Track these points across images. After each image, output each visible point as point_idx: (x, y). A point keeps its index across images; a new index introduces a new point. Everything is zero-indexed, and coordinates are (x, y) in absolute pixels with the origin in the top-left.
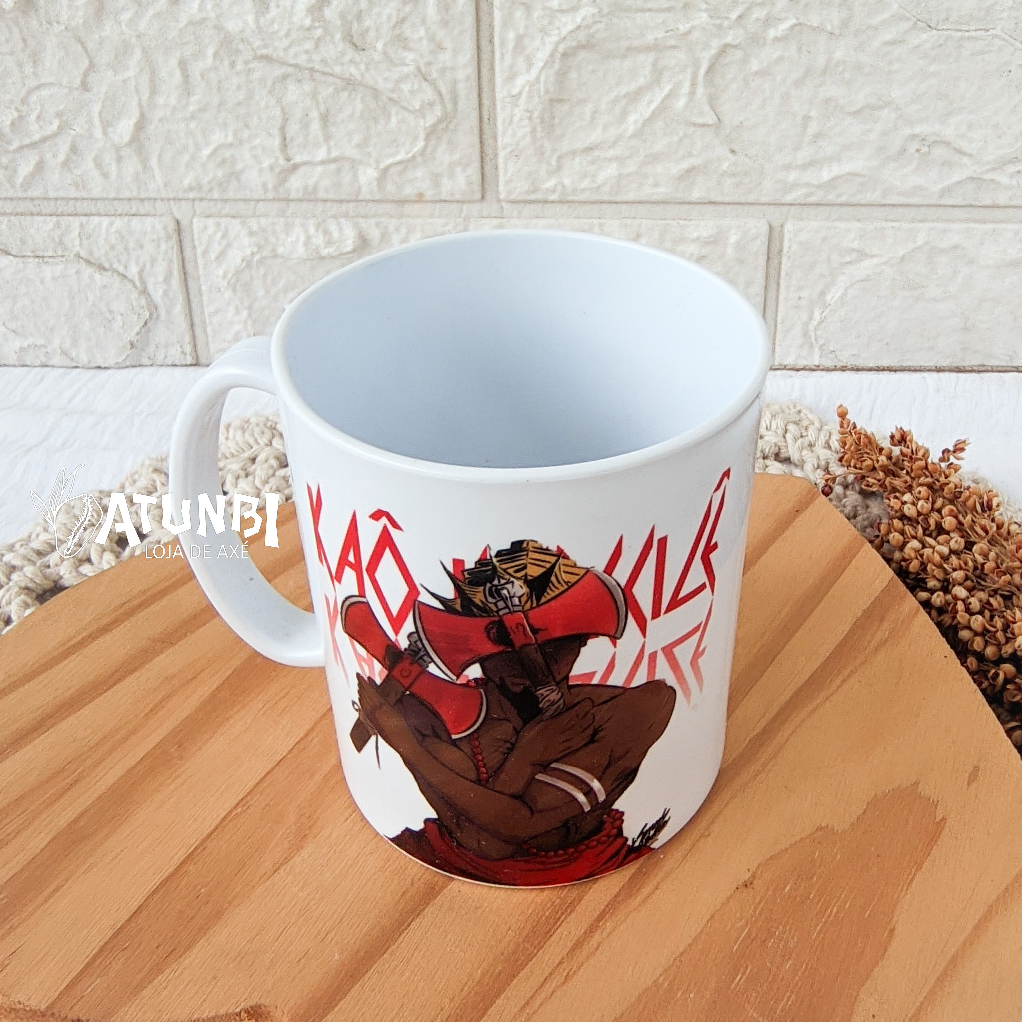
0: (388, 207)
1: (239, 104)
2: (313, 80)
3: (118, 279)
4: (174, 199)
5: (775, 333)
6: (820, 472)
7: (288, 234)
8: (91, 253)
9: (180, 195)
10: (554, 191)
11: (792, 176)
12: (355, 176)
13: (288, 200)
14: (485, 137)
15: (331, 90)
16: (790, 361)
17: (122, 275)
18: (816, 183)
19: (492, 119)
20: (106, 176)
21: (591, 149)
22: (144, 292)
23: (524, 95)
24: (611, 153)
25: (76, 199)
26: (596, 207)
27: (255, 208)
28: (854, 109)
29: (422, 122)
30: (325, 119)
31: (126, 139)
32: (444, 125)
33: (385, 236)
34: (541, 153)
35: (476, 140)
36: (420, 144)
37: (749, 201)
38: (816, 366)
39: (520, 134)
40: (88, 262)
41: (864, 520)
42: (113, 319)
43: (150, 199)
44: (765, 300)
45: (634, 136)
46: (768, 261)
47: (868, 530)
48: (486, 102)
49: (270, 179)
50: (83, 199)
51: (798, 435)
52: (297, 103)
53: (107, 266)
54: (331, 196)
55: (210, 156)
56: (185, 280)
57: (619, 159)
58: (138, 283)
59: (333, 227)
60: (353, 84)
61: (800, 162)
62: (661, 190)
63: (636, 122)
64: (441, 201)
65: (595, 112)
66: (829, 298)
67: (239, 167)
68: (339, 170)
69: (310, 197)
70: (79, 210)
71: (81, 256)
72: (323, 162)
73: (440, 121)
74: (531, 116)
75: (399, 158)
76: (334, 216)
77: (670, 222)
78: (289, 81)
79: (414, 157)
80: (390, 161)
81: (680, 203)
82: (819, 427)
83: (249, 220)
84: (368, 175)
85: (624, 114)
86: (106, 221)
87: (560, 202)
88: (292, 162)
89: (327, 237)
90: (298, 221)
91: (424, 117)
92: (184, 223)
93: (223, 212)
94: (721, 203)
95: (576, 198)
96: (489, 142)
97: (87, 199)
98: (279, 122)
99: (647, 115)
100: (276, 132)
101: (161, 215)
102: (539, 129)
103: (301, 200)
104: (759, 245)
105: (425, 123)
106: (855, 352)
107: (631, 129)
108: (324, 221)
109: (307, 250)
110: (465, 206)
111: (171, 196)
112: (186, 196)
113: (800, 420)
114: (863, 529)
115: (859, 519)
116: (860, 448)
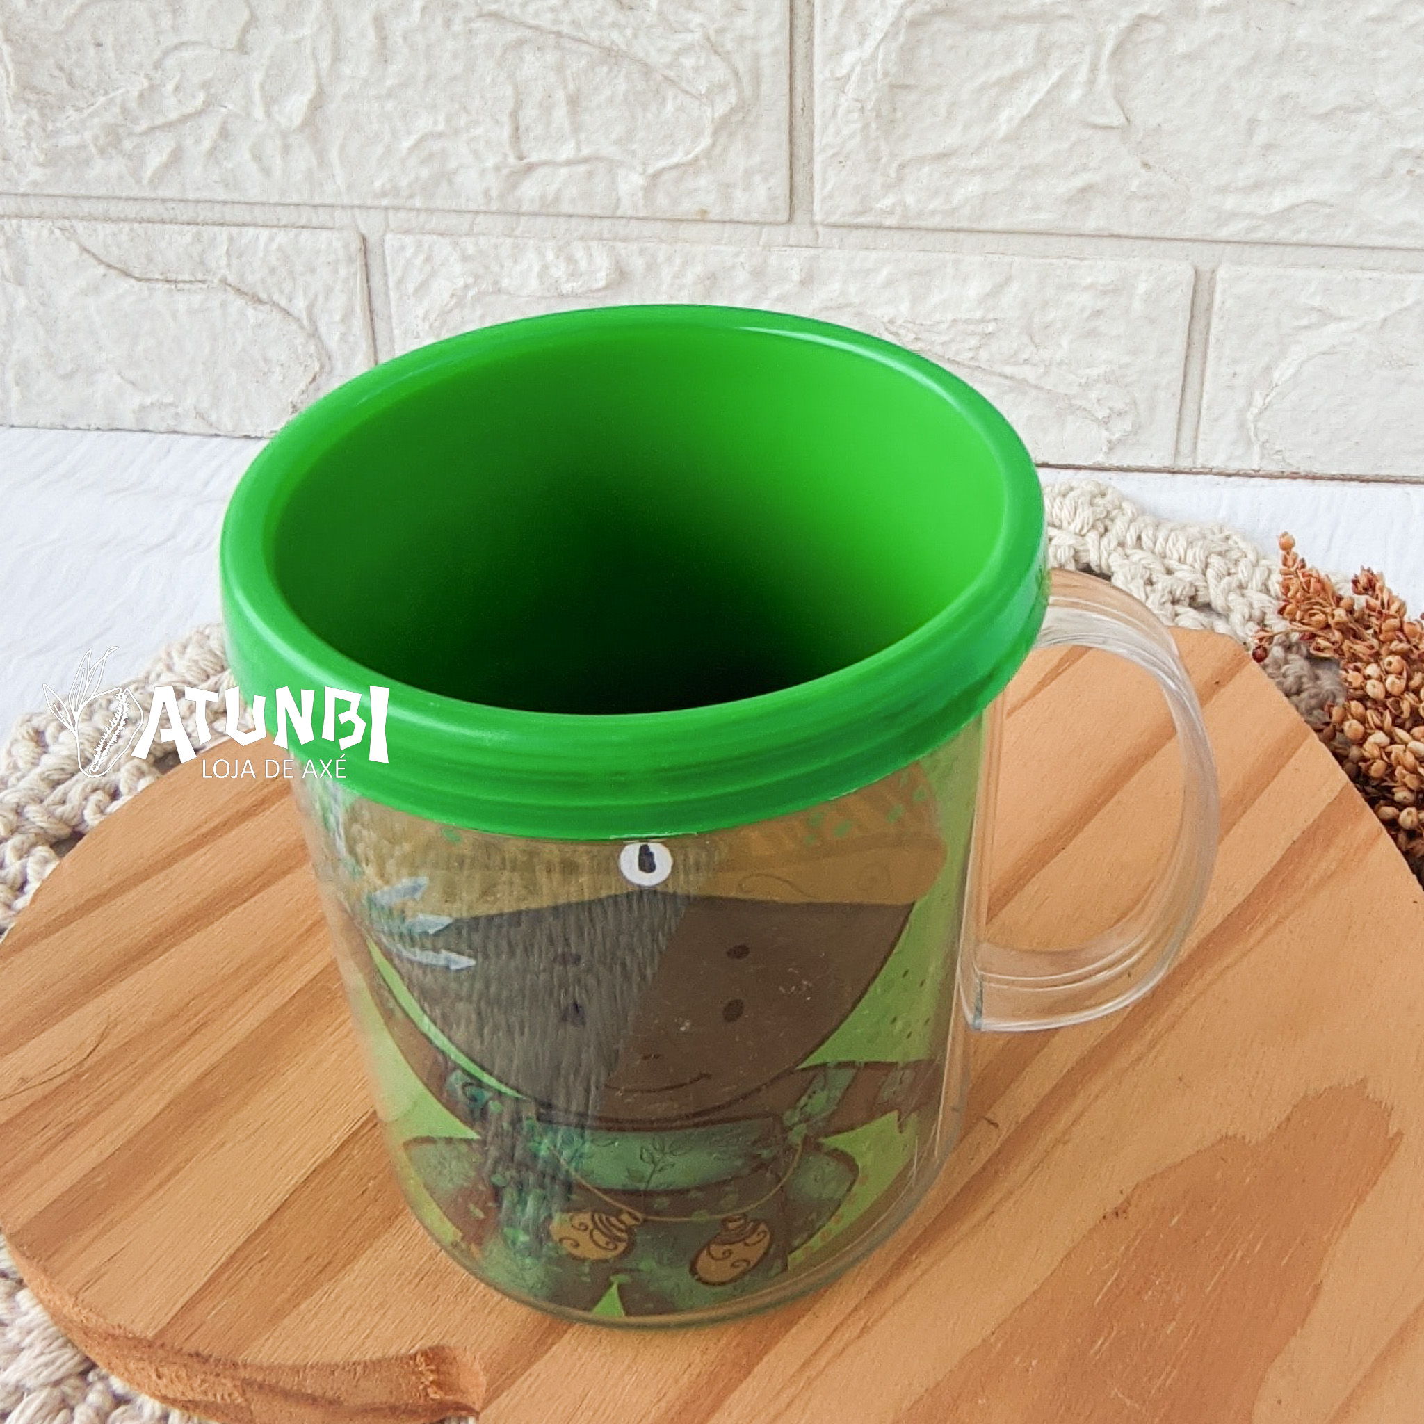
0: (657, 227)
1: (455, 77)
2: (560, 48)
3: (277, 316)
4: (359, 207)
5: (1198, 422)
6: (1252, 627)
7: (516, 261)
8: (242, 277)
9: (369, 202)
10: (892, 213)
11: (1230, 203)
12: (613, 182)
13: (518, 214)
14: (795, 133)
15: (584, 62)
16: (1217, 462)
17: (284, 310)
18: (1264, 213)
19: (808, 107)
20: (267, 172)
21: (945, 155)
22: (314, 334)
23: (854, 78)
24: (974, 162)
25: (225, 202)
26: (950, 236)
27: (473, 223)
28: (1321, 111)
29: (709, 110)
30: (574, 102)
31: (297, 121)
32: (741, 115)
33: (651, 268)
34: (875, 158)
35: (785, 137)
36: (705, 142)
37: (1168, 234)
38: (1255, 471)
39: (846, 132)
40: (238, 291)
41: (1310, 697)
42: (270, 371)
43: (324, 206)
44: (1185, 376)
45: (1006, 139)
46: (1191, 323)
47: (1315, 713)
48: (799, 86)
49: (495, 184)
50: (233, 203)
51: (1224, 571)
52: (535, 80)
53: (264, 296)
54: (580, 211)
55: (411, 150)
56: (372, 320)
57: (983, 171)
58: (305, 322)
59: (579, 253)
60: (616, 56)
61: (1240, 184)
62: (1043, 216)
63: (1010, 119)
64: (731, 221)
65: (954, 104)
66: (1276, 375)
67: (452, 164)
68: (590, 174)
69: (548, 210)
70: (228, 218)
71: (228, 282)
72: (568, 163)
73: (733, 111)
74: (862, 108)
75: (674, 160)
76: (582, 238)
77: (1054, 261)
78: (525, 48)
79: (696, 159)
80: (663, 164)
81: (1069, 235)
82: (1254, 561)
83: (464, 239)
84: (631, 182)
85: (995, 107)
86: (265, 234)
87: (899, 228)
88: (525, 161)
89: (571, 267)
90: (531, 242)
91: (712, 104)
92: (373, 240)
93: (428, 227)
94: (1127, 237)
95: (922, 224)
96: (801, 140)
97: (239, 203)
98: (510, 105)
99: (1026, 112)
100: (505, 118)
101: (341, 229)
102: (874, 126)
103: (535, 214)
104: (1181, 296)
105: (713, 110)
106: (1310, 453)
107: (1003, 130)
108: (568, 243)
109: (542, 283)
110: (765, 230)
111: (356, 202)
112: (376, 203)
113: (1227, 551)
114: (1310, 711)
115: (1304, 695)
116: (1308, 595)
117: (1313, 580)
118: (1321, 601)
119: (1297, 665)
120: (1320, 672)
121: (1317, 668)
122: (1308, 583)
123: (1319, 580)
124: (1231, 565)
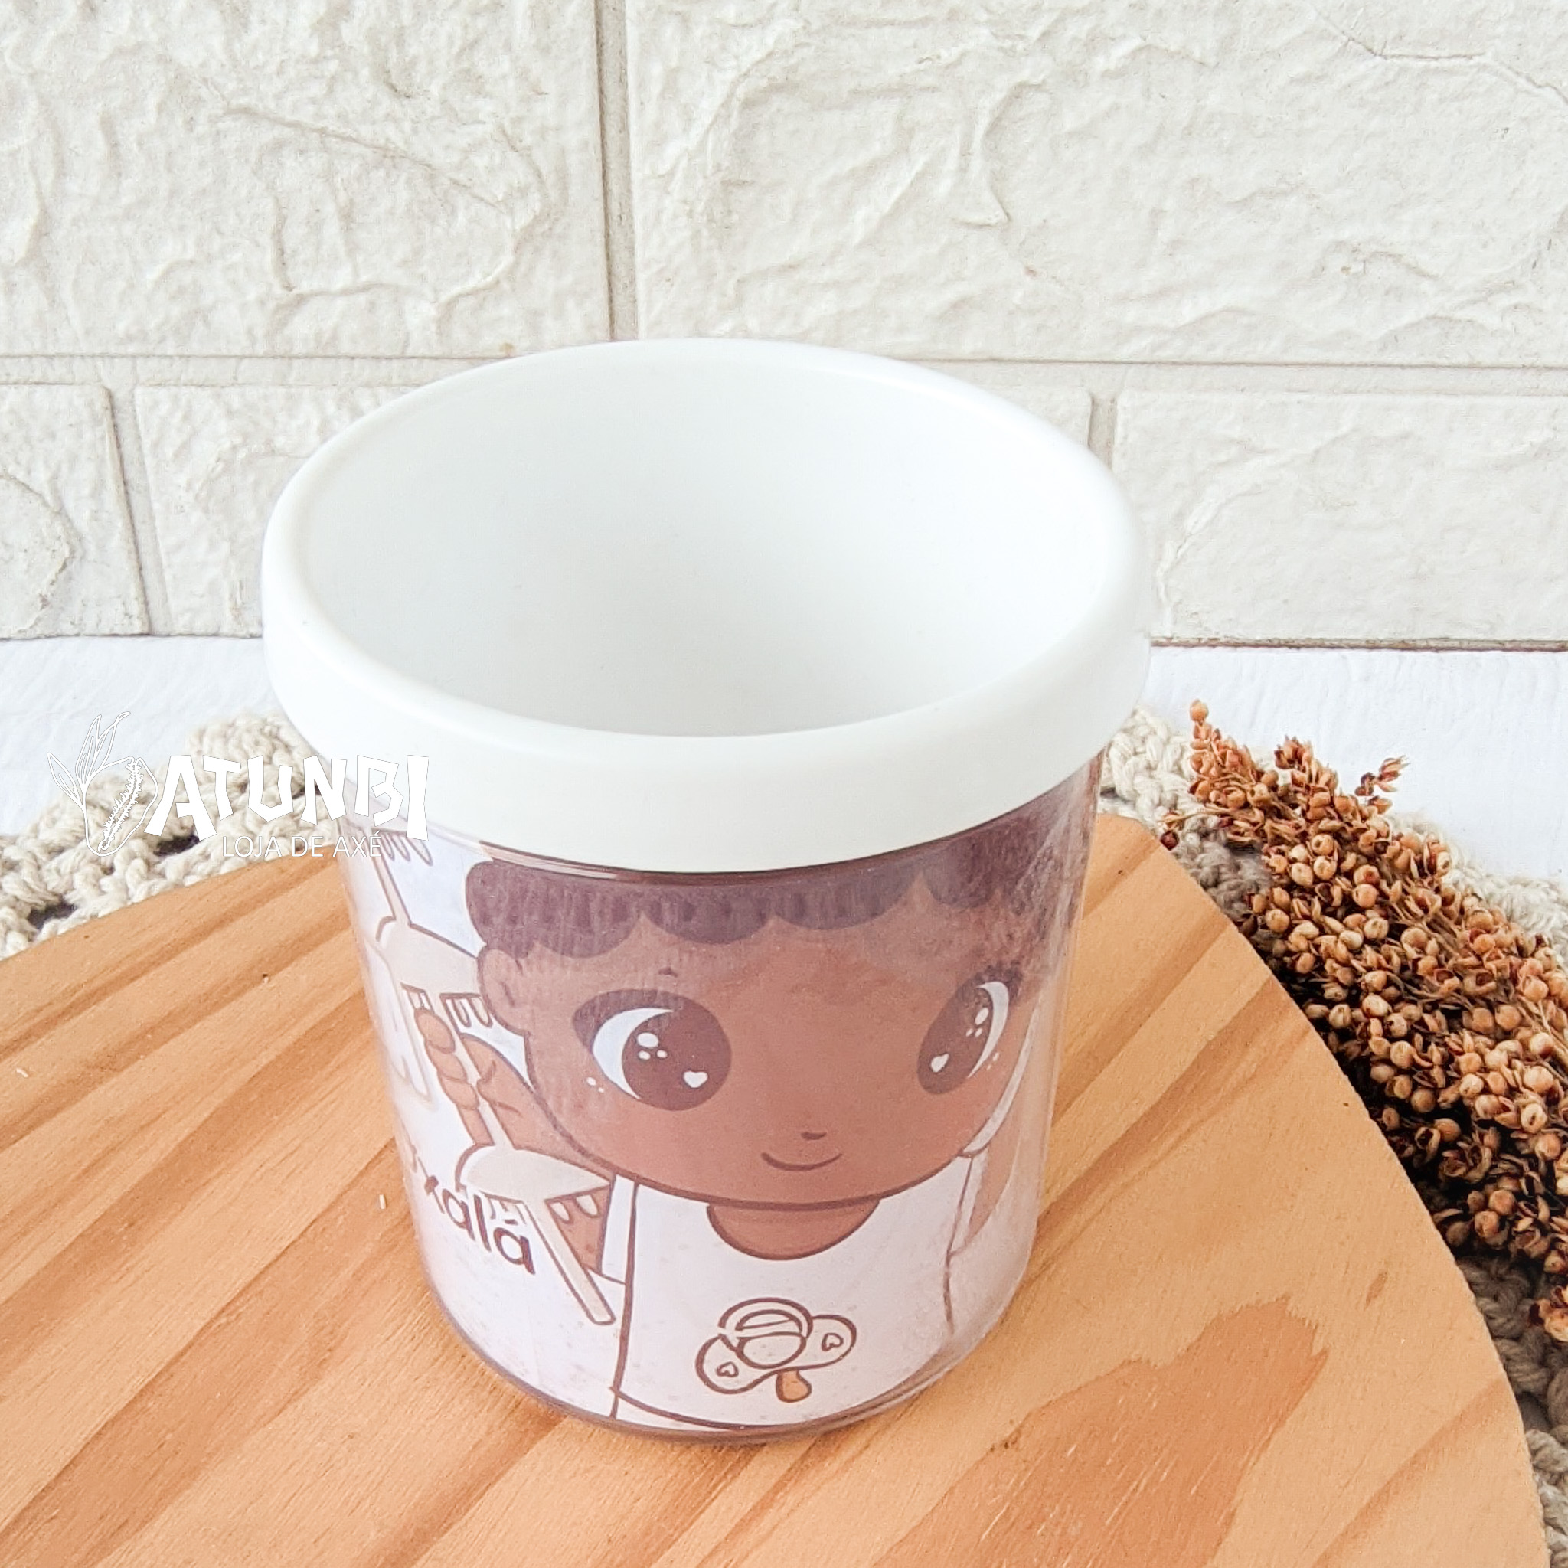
0: (453, 366)
1: (204, 190)
2: (326, 149)
4: (102, 356)
6: (1162, 811)
7: (290, 415)
9: (113, 350)
11: (1131, 315)
12: (400, 314)
14: (614, 247)
15: (355, 166)
17: (23, 484)
18: (1171, 326)
19: (627, 215)
22: (61, 513)
23: (679, 175)
24: (827, 274)
27: (236, 370)
28: (1238, 197)
29: (508, 224)
30: (347, 217)
31: (20, 253)
32: (547, 226)
34: (709, 275)
35: (600, 252)
36: (507, 259)
37: (1058, 357)
38: (1167, 639)
39: (672, 242)
41: (1231, 889)
43: (60, 356)
45: (864, 244)
47: (1236, 906)
48: (615, 188)
49: (259, 321)
51: (1130, 751)
52: (300, 190)
55: (159, 282)
56: (127, 493)
58: (49, 498)
59: (365, 402)
60: (393, 157)
61: (1144, 291)
63: (867, 220)
66: (1190, 522)
67: (207, 299)
68: (372, 306)
69: (323, 348)
72: (345, 292)
73: (537, 220)
74: (691, 211)
75: (471, 284)
76: (367, 384)
78: (285, 152)
79: (498, 282)
80: (457, 289)
82: (1165, 738)
83: (226, 391)
84: (420, 314)
85: (848, 207)
88: (294, 292)
90: (308, 391)
91: (511, 212)
92: (121, 395)
94: (1008, 363)
96: (620, 256)
98: (271, 223)
99: (886, 209)
100: (266, 240)
101: (82, 384)
102: (705, 233)
103: (310, 357)
104: (1076, 431)
105: (514, 222)
106: (1230, 615)
107: (859, 233)
108: (351, 391)
111: (98, 350)
112: (121, 350)
113: (1134, 727)
114: (1229, 904)
115: (1223, 887)
116: (1224, 771)
117: (1229, 752)
118: (1238, 776)
119: (1215, 853)
120: (1241, 861)
121: (1238, 855)
122: (1223, 756)
123: (1236, 752)
124: (1138, 743)
